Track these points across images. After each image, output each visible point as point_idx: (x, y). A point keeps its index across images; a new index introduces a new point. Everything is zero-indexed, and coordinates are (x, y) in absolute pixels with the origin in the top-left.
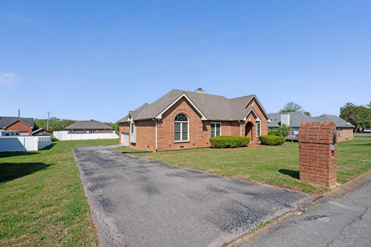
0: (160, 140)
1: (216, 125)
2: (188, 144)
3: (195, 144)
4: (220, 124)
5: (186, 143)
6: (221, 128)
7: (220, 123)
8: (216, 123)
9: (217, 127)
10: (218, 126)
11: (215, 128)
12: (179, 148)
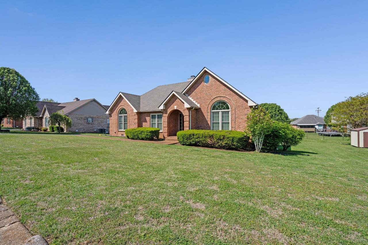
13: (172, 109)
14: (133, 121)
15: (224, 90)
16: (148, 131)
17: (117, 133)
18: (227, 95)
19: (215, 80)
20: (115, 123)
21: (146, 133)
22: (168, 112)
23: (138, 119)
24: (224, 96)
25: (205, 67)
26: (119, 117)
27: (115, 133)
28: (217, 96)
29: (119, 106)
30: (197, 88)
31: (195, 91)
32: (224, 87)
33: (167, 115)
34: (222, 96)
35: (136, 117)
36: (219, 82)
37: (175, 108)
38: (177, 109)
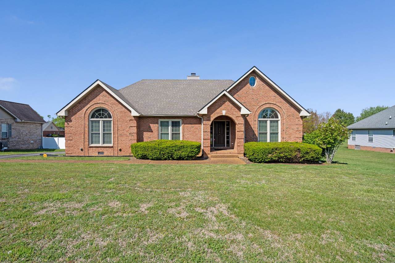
0: (69, 142)
1: (170, 123)
2: (110, 149)
3: (123, 150)
4: (179, 122)
5: (107, 148)
6: (181, 127)
7: (180, 120)
8: (170, 121)
9: (172, 126)
10: (176, 125)
11: (170, 128)
12: (97, 154)
13: (219, 115)
14: (128, 129)
15: (274, 96)
16: (193, 145)
17: (86, 150)
18: (278, 102)
19: (263, 83)
20: (80, 134)
21: (189, 150)
22: (212, 119)
23: (137, 127)
24: (274, 103)
25: (254, 67)
26: (91, 123)
27: (82, 150)
28: (267, 102)
29: (91, 103)
30: (241, 91)
31: (237, 94)
32: (274, 93)
33: (210, 123)
34: (272, 103)
35: (134, 123)
36: (268, 87)
37: (224, 113)
38: (227, 115)
